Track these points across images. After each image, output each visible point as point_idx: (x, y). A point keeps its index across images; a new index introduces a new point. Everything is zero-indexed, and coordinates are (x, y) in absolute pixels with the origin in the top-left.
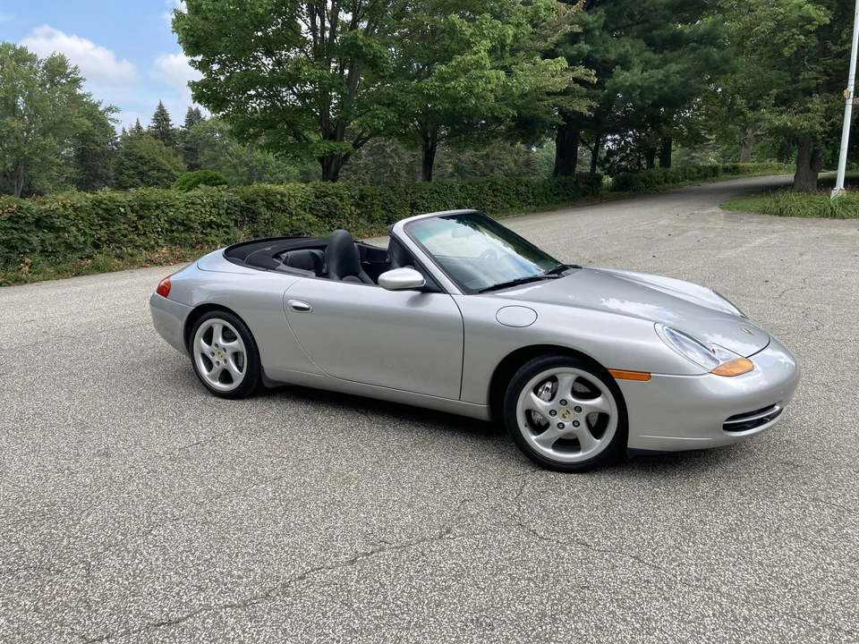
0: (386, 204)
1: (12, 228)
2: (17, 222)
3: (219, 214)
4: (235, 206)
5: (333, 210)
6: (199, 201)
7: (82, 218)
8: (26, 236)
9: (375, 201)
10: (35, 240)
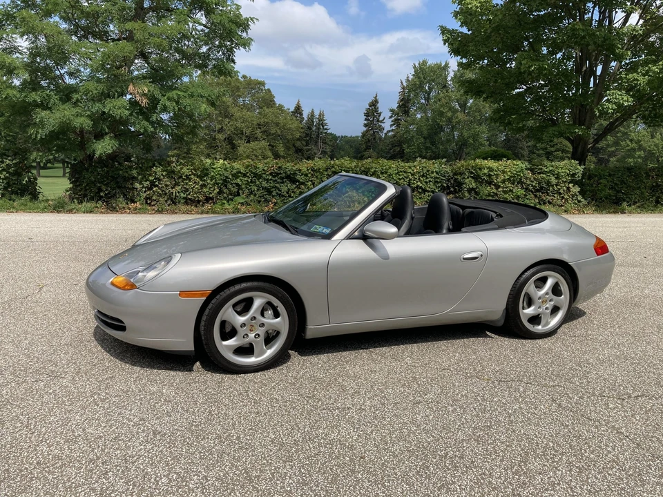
0: (616, 184)
1: (271, 179)
2: (274, 176)
3: (426, 182)
4: (444, 176)
5: (545, 186)
6: (410, 170)
7: (317, 177)
8: (278, 185)
9: (602, 181)
10: (284, 189)
